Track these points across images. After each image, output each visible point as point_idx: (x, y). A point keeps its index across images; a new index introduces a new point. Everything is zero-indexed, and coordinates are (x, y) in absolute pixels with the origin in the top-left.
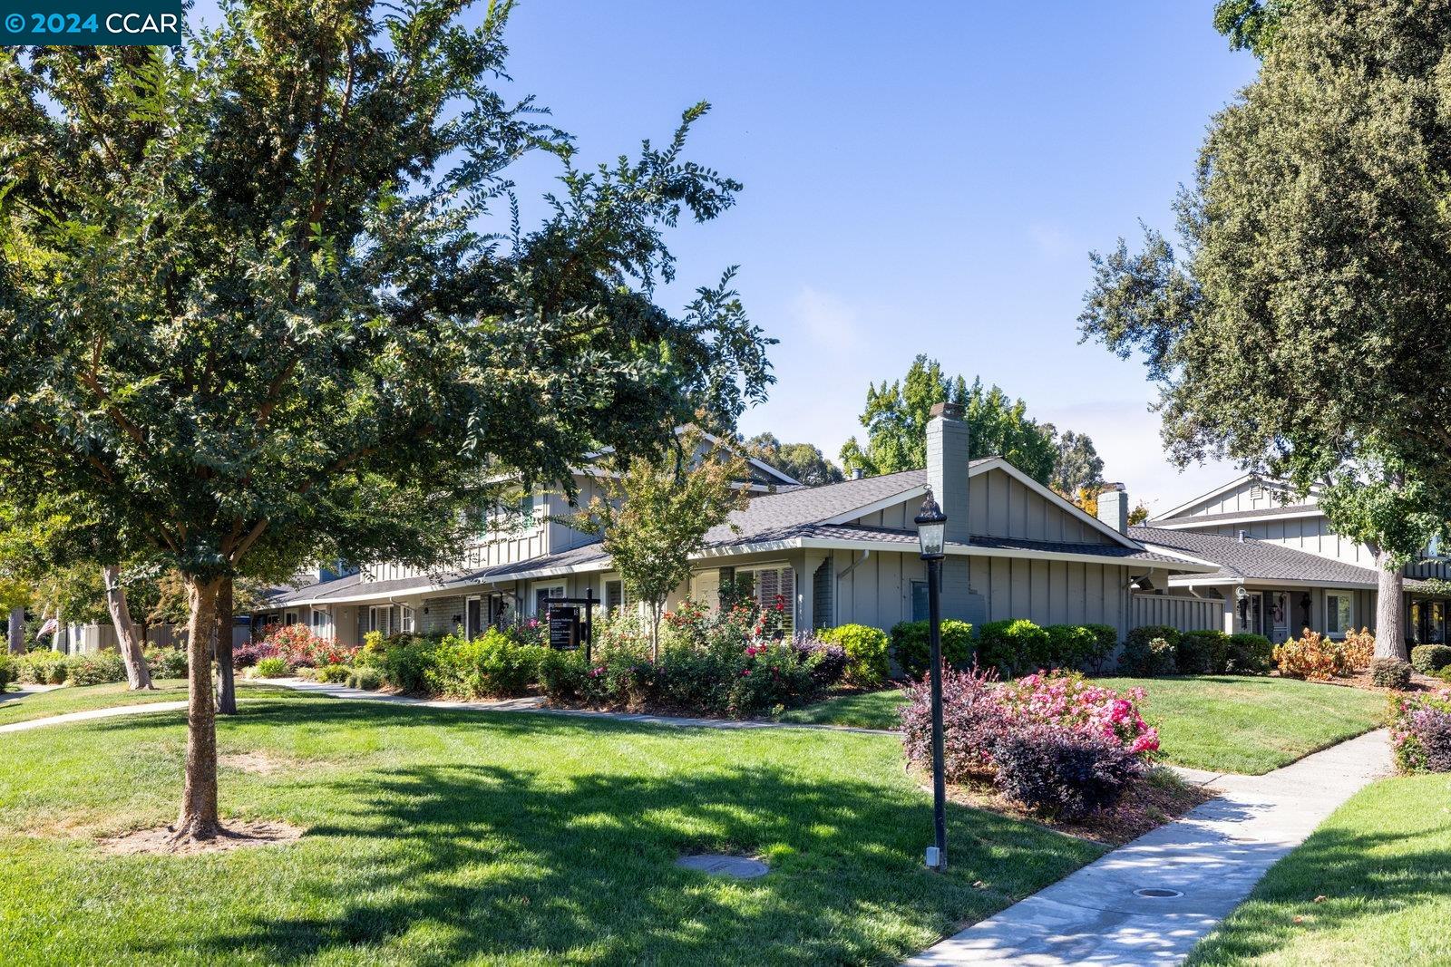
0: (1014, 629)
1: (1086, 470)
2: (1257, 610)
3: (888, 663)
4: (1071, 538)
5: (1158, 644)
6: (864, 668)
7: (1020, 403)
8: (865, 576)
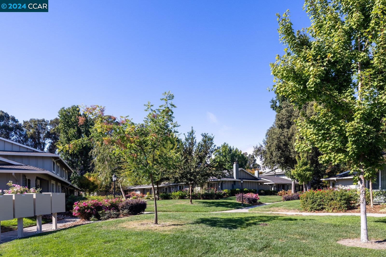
0: (245, 190)
1: (253, 161)
2: (277, 187)
3: (230, 194)
4: (251, 178)
5: (262, 191)
6: (228, 194)
7: (241, 151)
8: (226, 183)
